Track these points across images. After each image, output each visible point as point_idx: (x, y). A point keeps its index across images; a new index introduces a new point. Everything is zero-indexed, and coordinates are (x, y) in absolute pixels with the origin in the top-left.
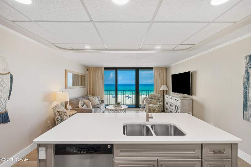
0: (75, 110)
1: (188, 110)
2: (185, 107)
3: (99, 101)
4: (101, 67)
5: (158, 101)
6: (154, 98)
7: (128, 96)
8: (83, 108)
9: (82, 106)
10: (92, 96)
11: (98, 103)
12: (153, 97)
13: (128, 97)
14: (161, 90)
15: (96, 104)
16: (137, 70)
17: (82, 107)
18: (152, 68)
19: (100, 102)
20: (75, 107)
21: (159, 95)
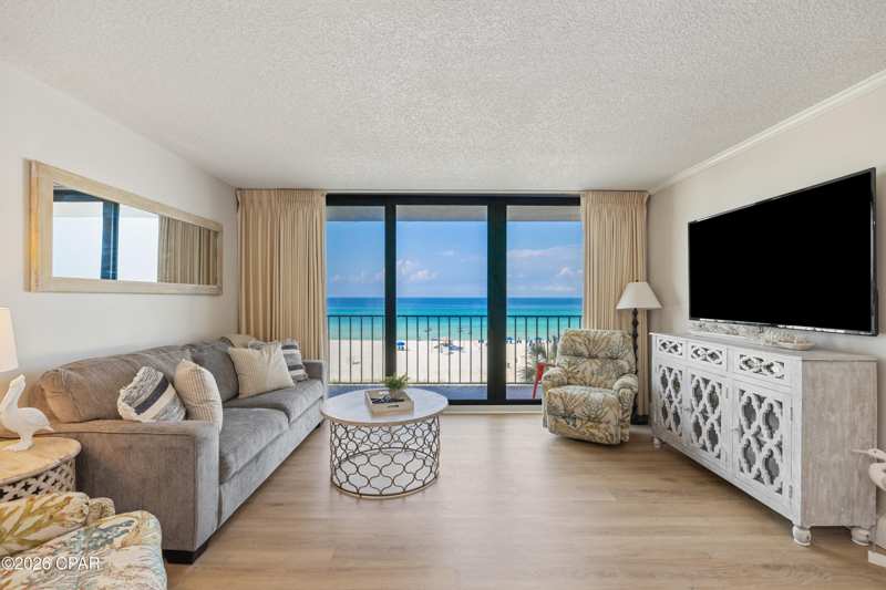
0: (67, 434)
1: (854, 432)
2: (832, 411)
3: (291, 368)
4: (310, 191)
5: (610, 366)
6: (586, 353)
7: (449, 345)
8: (147, 417)
9: (141, 409)
10: (253, 341)
11: (288, 377)
12: (583, 349)
13: (450, 349)
14: (620, 311)
15: (270, 385)
16: (497, 206)
17: (134, 415)
18: (573, 200)
19: (301, 372)
20: (88, 411)
21: (617, 336)
